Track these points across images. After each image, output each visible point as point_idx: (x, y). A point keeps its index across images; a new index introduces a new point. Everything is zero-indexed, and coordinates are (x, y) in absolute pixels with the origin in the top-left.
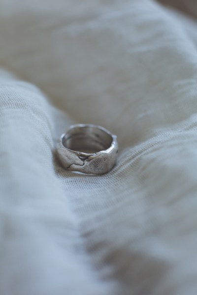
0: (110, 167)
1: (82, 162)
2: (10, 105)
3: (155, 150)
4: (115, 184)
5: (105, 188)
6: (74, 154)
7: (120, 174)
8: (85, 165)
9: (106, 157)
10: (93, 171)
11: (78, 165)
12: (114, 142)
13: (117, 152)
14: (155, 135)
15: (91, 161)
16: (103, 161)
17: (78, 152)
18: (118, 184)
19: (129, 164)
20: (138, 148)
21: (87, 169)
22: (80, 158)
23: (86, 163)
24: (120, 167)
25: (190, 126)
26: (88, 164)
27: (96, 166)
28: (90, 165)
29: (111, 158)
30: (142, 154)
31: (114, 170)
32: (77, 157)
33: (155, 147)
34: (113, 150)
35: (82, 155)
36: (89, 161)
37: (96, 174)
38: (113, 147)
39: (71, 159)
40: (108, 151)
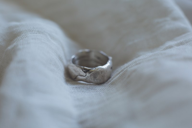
0: (106, 78)
1: (85, 74)
2: (34, 32)
3: (137, 64)
4: (108, 89)
5: (101, 92)
6: (79, 68)
7: (112, 83)
8: (87, 76)
9: (103, 71)
10: (93, 81)
11: (82, 76)
12: (109, 61)
13: (111, 68)
14: (139, 56)
15: (91, 73)
16: (100, 74)
17: (82, 67)
18: (109, 90)
19: (118, 76)
20: (126, 65)
21: (89, 79)
22: (83, 71)
23: (88, 75)
24: (113, 78)
25: (165, 48)
26: (89, 76)
27: (95, 77)
28: (90, 76)
29: (106, 72)
30: (128, 68)
31: (108, 81)
32: (81, 70)
33: (138, 62)
34: (108, 66)
35: (85, 69)
36: (90, 73)
37: (96, 83)
38: (108, 64)
39: (77, 72)
40: (105, 67)
